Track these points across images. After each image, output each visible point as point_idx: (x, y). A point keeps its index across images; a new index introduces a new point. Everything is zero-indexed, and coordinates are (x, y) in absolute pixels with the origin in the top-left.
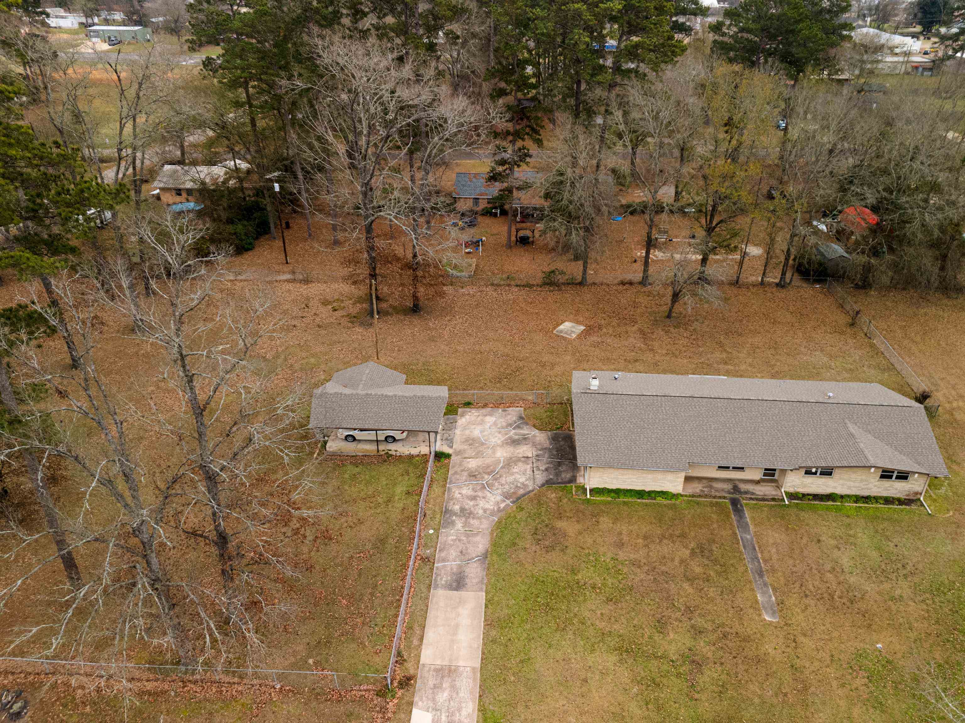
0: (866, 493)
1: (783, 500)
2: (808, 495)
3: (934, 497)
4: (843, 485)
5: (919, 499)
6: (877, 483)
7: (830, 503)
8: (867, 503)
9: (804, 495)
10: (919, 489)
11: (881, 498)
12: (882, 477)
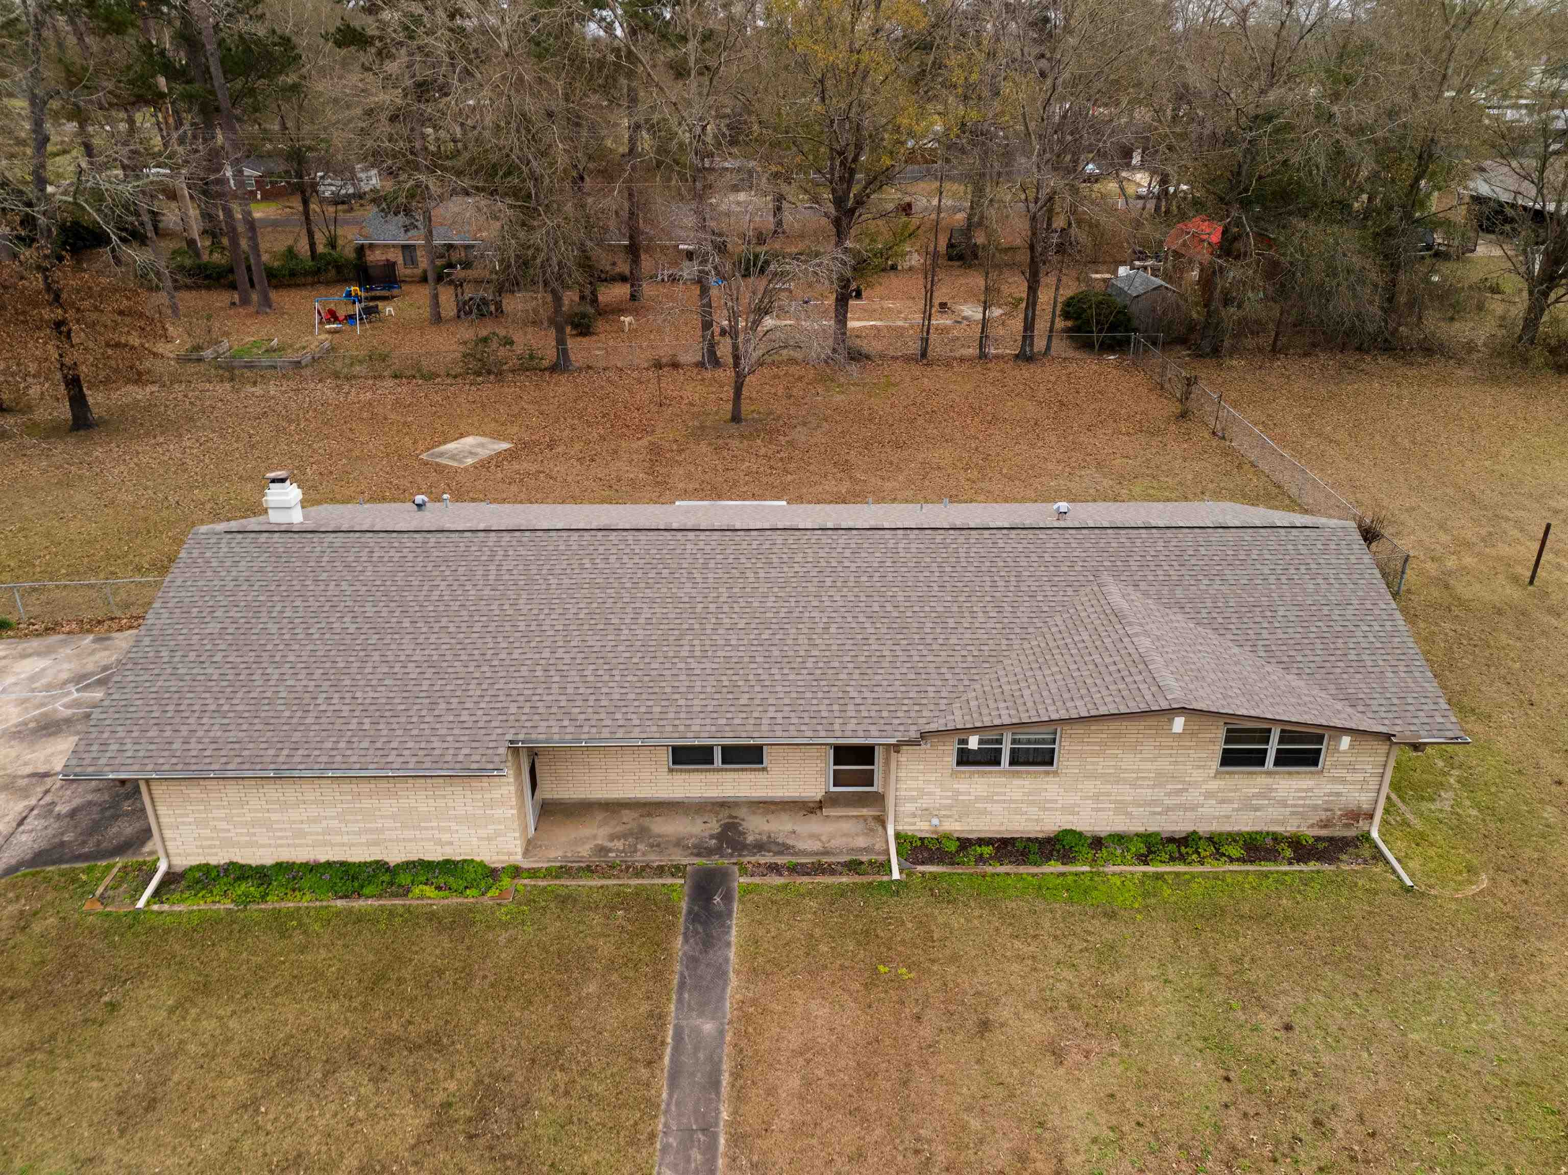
0: (1179, 825)
1: (885, 866)
2: (981, 842)
3: (1417, 823)
4: (1096, 797)
5: (1367, 837)
6: (1214, 785)
7: (1054, 867)
8: (1182, 858)
9: (965, 844)
10: (1362, 798)
11: (1233, 838)
12: (1230, 759)
